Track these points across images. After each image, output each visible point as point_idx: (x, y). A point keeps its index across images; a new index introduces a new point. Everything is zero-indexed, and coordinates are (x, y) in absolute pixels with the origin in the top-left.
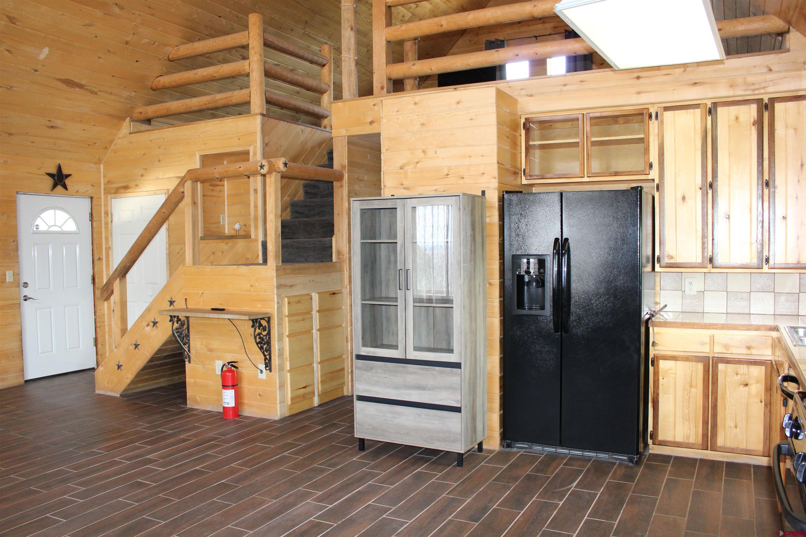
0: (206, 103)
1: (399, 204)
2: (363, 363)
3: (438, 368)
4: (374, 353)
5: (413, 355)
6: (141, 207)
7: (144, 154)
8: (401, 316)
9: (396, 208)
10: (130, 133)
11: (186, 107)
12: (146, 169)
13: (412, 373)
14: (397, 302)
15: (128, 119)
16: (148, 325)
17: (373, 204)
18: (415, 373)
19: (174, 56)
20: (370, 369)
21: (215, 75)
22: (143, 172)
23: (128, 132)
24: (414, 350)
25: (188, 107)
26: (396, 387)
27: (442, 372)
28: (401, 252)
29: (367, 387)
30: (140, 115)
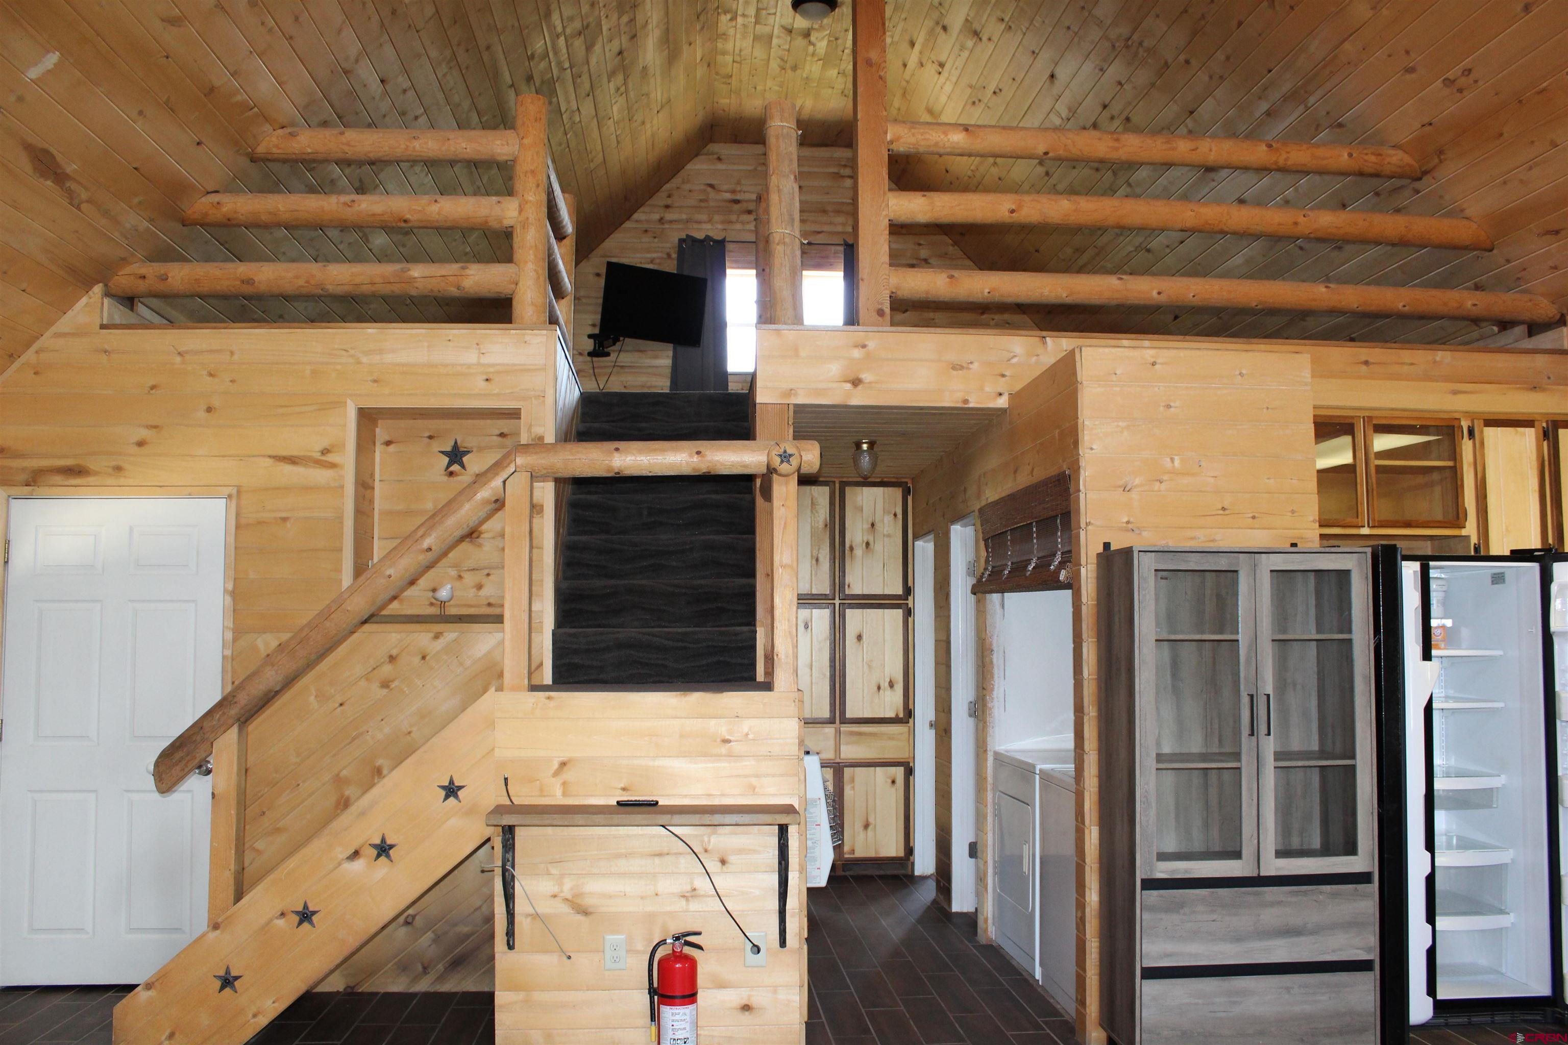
0: (378, 280)
1: (1243, 565)
2: (1161, 896)
3: (1328, 887)
4: (1186, 871)
5: (1274, 866)
6: (131, 530)
7: (153, 387)
8: (1250, 790)
9: (1236, 571)
10: (103, 327)
11: (307, 282)
12: (156, 427)
13: (1273, 904)
14: (1239, 760)
15: (98, 289)
16: (356, 854)
17: (1187, 561)
18: (1279, 903)
19: (275, 150)
20: (1176, 908)
21: (408, 216)
22: (144, 433)
23: (98, 323)
24: (1276, 857)
25: (313, 282)
26: (1238, 939)
27: (1334, 895)
28: (1248, 661)
29: (1169, 947)
30: (141, 282)
